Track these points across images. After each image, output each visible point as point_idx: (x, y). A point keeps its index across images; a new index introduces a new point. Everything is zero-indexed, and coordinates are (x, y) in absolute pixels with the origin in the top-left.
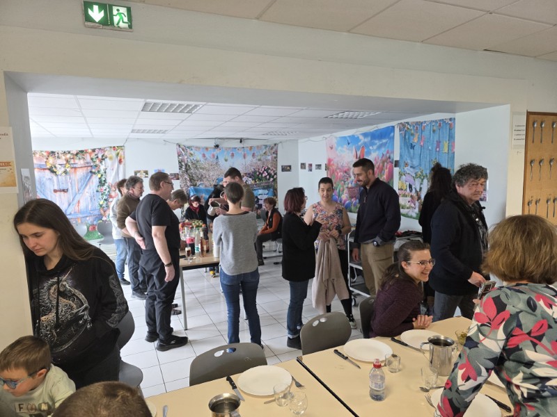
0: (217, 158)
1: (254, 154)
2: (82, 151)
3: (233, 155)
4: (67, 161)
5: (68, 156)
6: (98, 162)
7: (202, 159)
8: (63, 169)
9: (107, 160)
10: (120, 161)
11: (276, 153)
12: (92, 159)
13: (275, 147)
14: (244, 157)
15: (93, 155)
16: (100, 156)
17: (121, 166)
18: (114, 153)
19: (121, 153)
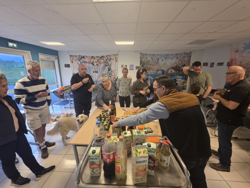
0: (158, 59)
1: (177, 57)
2: (103, 56)
3: (166, 58)
4: (98, 60)
7: (151, 60)
8: (96, 64)
9: (112, 60)
10: (116, 61)
11: (190, 57)
12: (106, 60)
13: (190, 54)
14: (172, 59)
16: (109, 59)
18: (114, 57)
19: (117, 57)
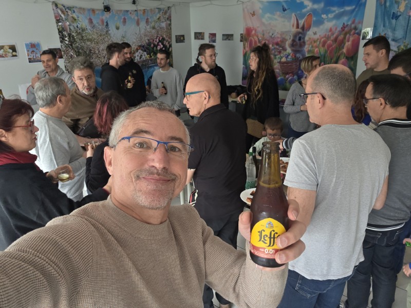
0: (107, 25)
1: (147, 19)
3: (125, 21)
7: (89, 27)
11: (169, 19)
13: (169, 11)
14: (138, 24)
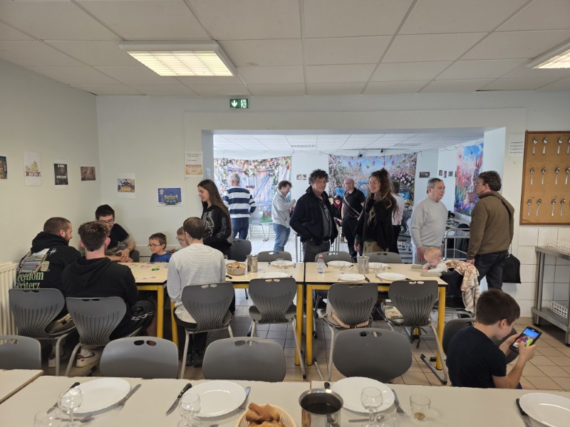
0: (361, 165)
1: (393, 161)
2: (264, 160)
3: (374, 163)
4: (255, 167)
5: (256, 163)
6: (274, 168)
7: (348, 166)
8: (252, 172)
9: (280, 166)
10: (288, 168)
11: (415, 161)
12: (270, 166)
13: (415, 156)
14: (384, 164)
15: (271, 163)
16: (275, 164)
17: (289, 171)
18: (284, 162)
19: (289, 161)
